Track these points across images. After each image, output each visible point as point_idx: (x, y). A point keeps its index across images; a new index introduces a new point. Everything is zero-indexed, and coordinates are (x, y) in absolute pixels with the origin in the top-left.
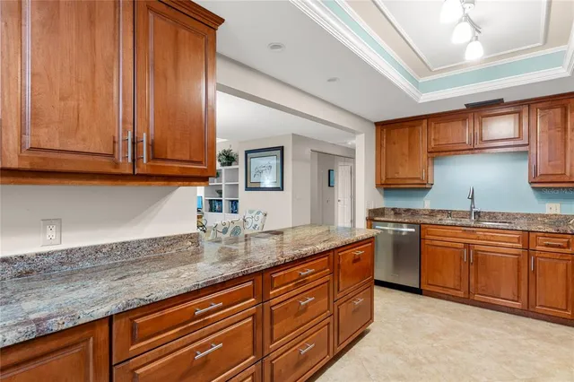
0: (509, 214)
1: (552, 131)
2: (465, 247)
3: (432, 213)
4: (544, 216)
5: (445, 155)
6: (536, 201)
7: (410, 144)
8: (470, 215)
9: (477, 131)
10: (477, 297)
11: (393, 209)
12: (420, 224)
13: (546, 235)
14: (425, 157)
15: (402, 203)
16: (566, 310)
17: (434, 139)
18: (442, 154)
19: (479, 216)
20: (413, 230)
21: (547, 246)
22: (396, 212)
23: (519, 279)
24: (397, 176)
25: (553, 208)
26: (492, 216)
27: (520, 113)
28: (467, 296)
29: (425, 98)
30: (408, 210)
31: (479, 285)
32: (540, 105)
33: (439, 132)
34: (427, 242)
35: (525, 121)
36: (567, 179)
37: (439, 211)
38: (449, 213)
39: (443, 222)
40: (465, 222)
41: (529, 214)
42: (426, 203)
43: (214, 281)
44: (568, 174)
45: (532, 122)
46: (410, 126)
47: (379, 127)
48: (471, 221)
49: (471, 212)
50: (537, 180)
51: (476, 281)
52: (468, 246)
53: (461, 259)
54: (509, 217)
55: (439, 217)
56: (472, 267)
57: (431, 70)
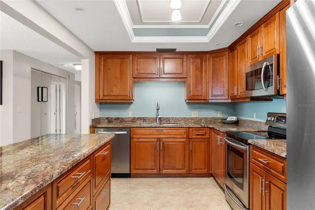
0: (176, 118)
1: (197, 71)
2: (157, 141)
3: (134, 120)
4: (192, 119)
5: (143, 81)
6: (188, 110)
7: (121, 71)
8: (156, 120)
9: (161, 66)
10: (165, 171)
11: (107, 118)
12: (130, 128)
13: (197, 129)
14: (131, 81)
15: (113, 114)
16: (204, 169)
17: (137, 69)
18: (141, 80)
19: (161, 121)
20: (126, 132)
21: (197, 135)
22: (109, 120)
23: (185, 156)
24: (112, 94)
25: (195, 114)
26: (168, 120)
27: (182, 59)
28: (159, 172)
29: (137, 40)
30: (117, 119)
31: (165, 164)
32: (192, 56)
33: (140, 65)
34: (135, 140)
35: (185, 63)
36: (203, 98)
37: (138, 118)
38: (144, 119)
39: (142, 125)
40: (154, 125)
41: (185, 118)
42: (129, 113)
43: (16, 203)
44: (203, 95)
45: (188, 65)
46: (121, 58)
47: (98, 55)
48: (157, 124)
49: (156, 118)
50: (191, 98)
51: (164, 162)
52: (159, 140)
53: (156, 148)
54: (176, 120)
55: (138, 122)
56: (161, 153)
57: (142, 21)
